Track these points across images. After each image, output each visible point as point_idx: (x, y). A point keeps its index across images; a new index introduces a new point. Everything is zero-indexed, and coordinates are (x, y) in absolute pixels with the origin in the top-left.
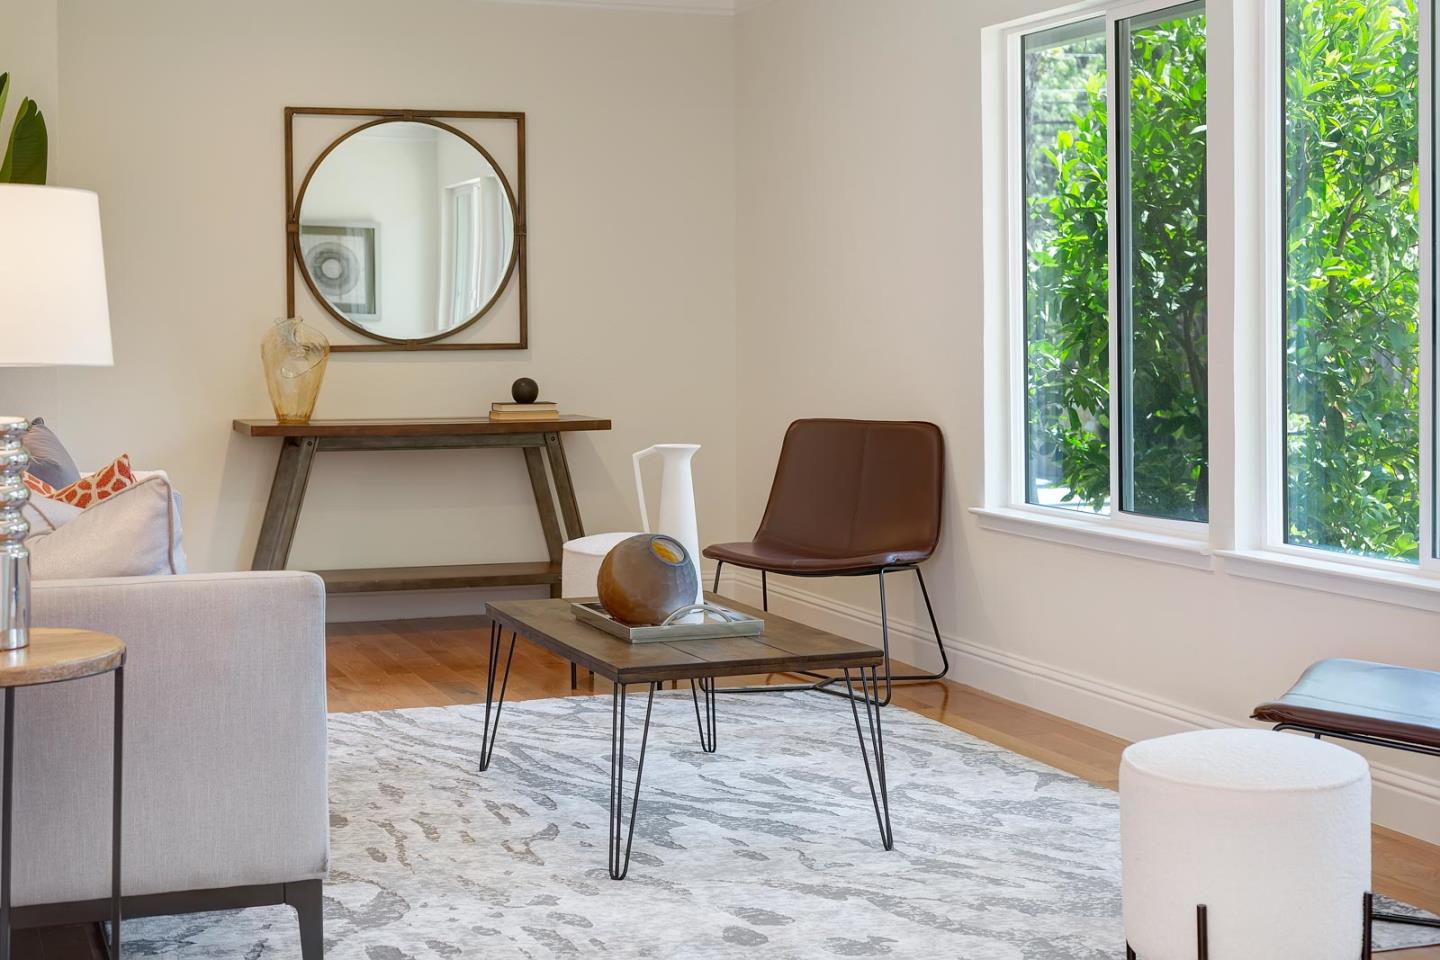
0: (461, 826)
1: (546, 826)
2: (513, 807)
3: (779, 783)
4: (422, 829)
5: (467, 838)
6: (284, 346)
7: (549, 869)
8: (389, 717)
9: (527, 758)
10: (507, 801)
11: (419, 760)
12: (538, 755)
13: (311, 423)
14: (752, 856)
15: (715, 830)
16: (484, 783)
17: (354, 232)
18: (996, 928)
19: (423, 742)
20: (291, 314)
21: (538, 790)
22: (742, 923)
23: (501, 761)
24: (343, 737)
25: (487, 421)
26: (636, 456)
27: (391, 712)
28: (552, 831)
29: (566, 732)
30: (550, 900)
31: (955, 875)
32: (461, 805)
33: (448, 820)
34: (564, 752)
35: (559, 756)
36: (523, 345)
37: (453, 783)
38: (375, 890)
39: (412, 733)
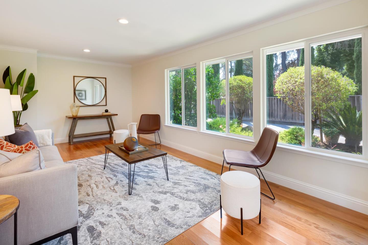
0: (102, 184)
1: (116, 182)
2: (110, 177)
4: (95, 186)
5: (104, 187)
6: (72, 107)
7: (118, 194)
8: (89, 158)
9: (111, 165)
10: (109, 176)
11: (94, 168)
12: (112, 165)
13: (77, 116)
14: (149, 185)
15: (142, 179)
16: (105, 172)
17: (83, 91)
18: (191, 198)
19: (95, 164)
20: (75, 102)
21: (113, 173)
22: (153, 204)
23: (107, 167)
24: (82, 164)
25: (101, 115)
26: (128, 125)
27: (89, 157)
28: (117, 183)
29: (115, 159)
30: (120, 203)
31: (180, 185)
32: (102, 178)
33: (100, 183)
34: (116, 163)
35: (115, 164)
36: (106, 105)
37: (100, 173)
38: (88, 206)
39: (93, 162)
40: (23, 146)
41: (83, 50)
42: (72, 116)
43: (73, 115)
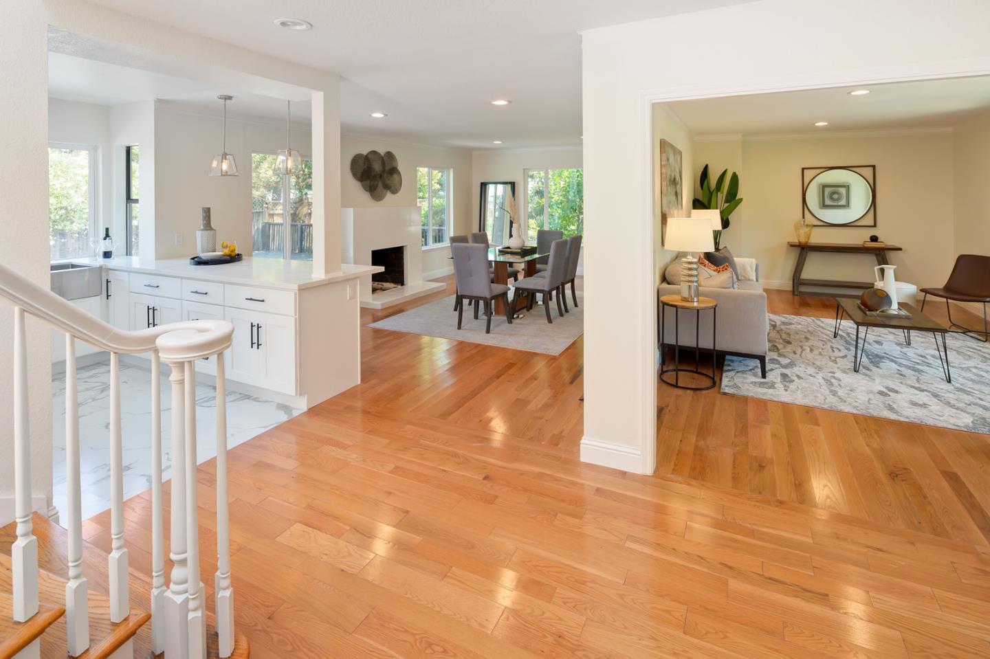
0: (821, 350)
1: (843, 355)
2: (838, 349)
3: (925, 357)
4: (810, 349)
5: (820, 353)
6: (797, 227)
7: (838, 366)
11: (819, 332)
13: (808, 244)
14: (901, 375)
15: (894, 366)
16: (833, 341)
18: (969, 411)
19: (823, 328)
20: (804, 217)
22: (885, 390)
23: (841, 336)
24: (802, 322)
25: (861, 246)
27: (817, 318)
30: (834, 373)
31: (967, 394)
32: (824, 345)
33: (818, 348)
36: (874, 226)
37: (825, 339)
38: (790, 360)
39: (821, 325)
40: (721, 267)
41: (814, 124)
42: (798, 244)
43: (800, 240)
